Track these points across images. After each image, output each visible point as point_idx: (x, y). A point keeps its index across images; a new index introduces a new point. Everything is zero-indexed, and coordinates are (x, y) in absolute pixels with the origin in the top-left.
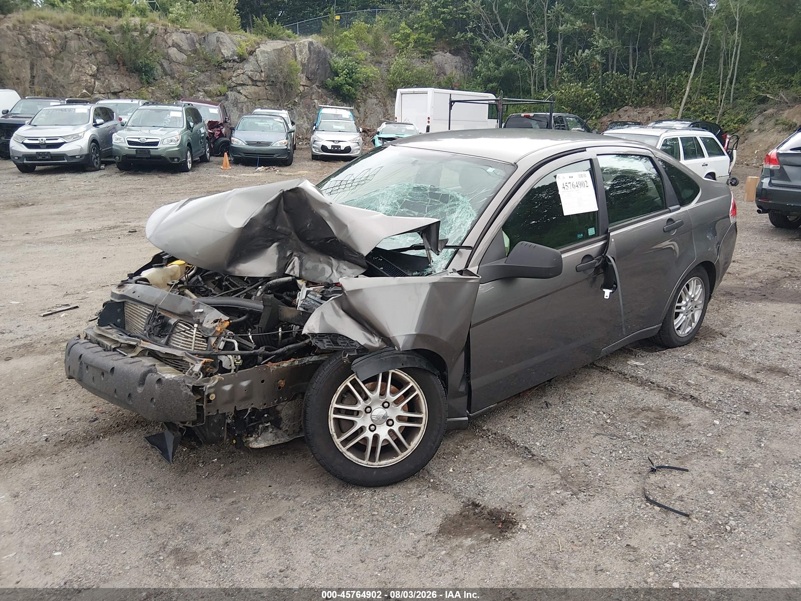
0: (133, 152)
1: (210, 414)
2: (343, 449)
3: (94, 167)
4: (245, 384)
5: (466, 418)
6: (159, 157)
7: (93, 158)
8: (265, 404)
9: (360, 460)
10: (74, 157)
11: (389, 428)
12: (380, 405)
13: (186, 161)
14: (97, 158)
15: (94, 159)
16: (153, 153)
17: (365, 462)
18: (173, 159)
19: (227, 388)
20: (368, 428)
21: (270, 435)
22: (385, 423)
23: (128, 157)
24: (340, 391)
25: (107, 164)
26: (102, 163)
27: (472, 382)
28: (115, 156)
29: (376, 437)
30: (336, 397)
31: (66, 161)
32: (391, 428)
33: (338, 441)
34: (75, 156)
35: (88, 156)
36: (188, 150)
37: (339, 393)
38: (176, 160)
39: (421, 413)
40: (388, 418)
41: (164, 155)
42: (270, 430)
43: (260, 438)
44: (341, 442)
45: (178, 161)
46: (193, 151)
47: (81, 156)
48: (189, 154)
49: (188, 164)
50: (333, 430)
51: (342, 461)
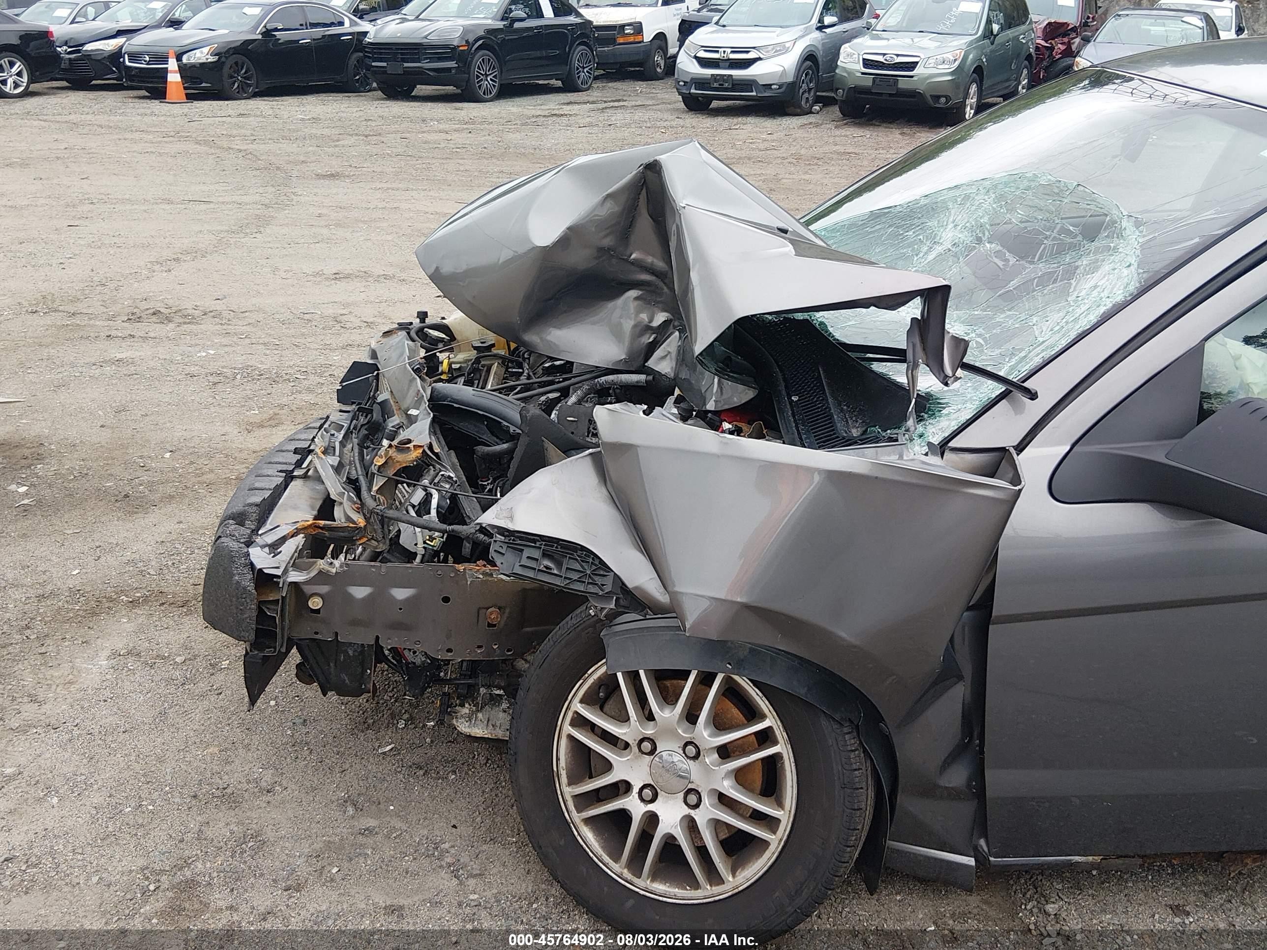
0: (868, 82)
1: (319, 637)
2: (576, 817)
3: (800, 106)
4: (401, 594)
5: (970, 861)
6: (913, 94)
7: (801, 91)
8: (449, 650)
9: (606, 859)
10: (768, 86)
11: (686, 811)
12: (677, 746)
13: (963, 105)
14: (810, 90)
15: (805, 91)
16: (903, 84)
17: (616, 867)
18: (937, 98)
19: (360, 592)
20: (636, 790)
21: (501, 715)
22: (681, 795)
23: (858, 91)
24: (596, 676)
25: (827, 102)
26: (818, 100)
27: (990, 775)
28: (837, 89)
29: (652, 819)
30: (582, 688)
31: (754, 94)
32: (693, 813)
33: (567, 791)
34: (771, 85)
35: (792, 87)
36: (973, 81)
37: (590, 681)
38: (943, 100)
39: (780, 805)
40: (690, 786)
41: (921, 88)
42: (505, 705)
43: (480, 715)
44: (576, 797)
45: (947, 102)
46: (987, 83)
47: (780, 86)
48: (974, 88)
49: (968, 109)
50: (563, 763)
51: (562, 843)
